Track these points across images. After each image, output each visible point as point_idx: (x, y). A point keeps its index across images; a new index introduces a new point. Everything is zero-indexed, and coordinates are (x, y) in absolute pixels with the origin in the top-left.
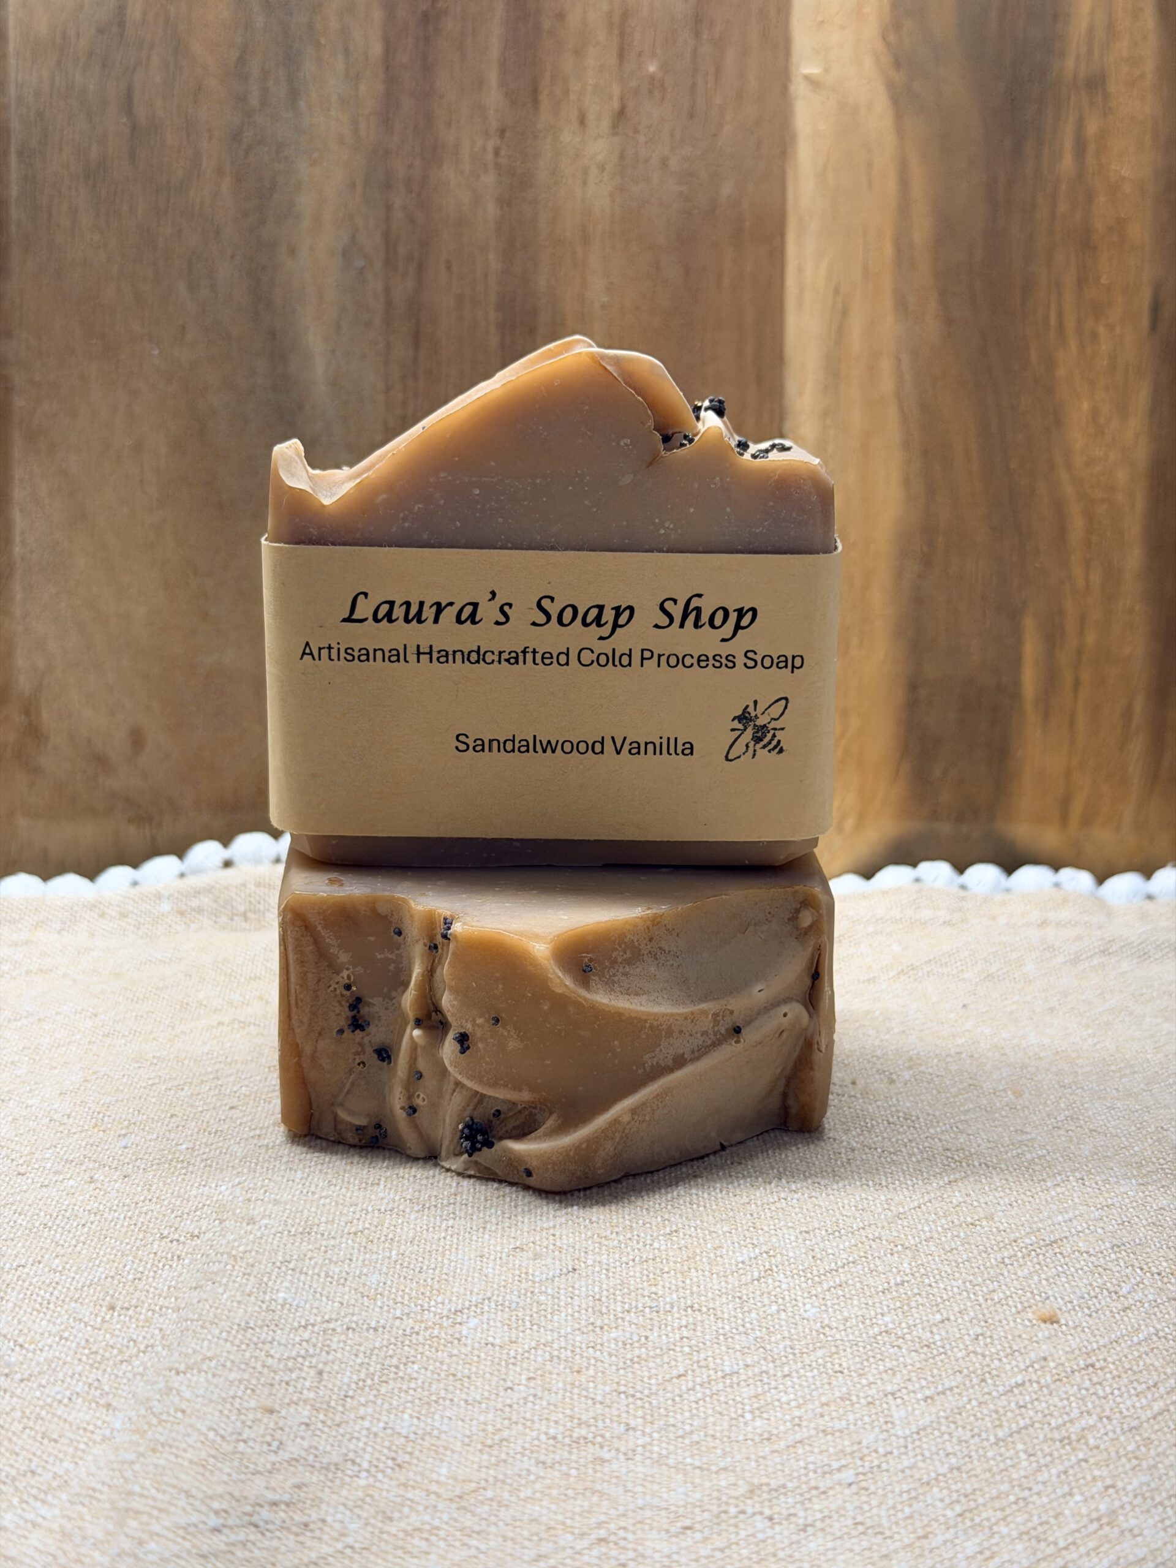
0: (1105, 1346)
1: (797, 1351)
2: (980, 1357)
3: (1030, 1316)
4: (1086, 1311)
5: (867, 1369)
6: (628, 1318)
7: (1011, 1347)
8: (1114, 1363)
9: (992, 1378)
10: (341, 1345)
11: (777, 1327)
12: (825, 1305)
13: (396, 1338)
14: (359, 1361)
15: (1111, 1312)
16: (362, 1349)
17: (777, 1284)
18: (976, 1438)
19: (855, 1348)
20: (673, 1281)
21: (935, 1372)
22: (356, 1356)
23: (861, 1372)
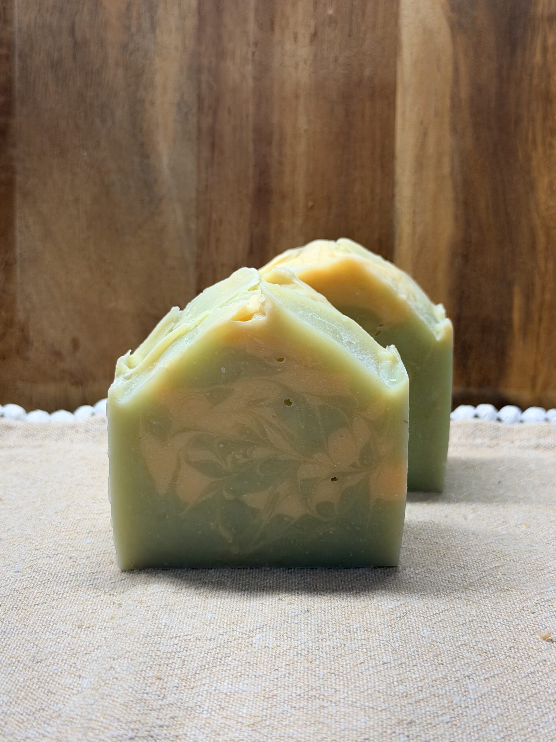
1: (420, 653)
2: (512, 658)
3: (537, 637)
5: (455, 663)
6: (335, 635)
7: (528, 654)
9: (518, 669)
10: (193, 647)
11: (410, 640)
12: (434, 631)
13: (221, 644)
14: (202, 655)
16: (204, 649)
17: (409, 620)
18: (511, 699)
19: (449, 652)
20: (357, 618)
21: (490, 666)
22: (201, 653)
23: (452, 665)
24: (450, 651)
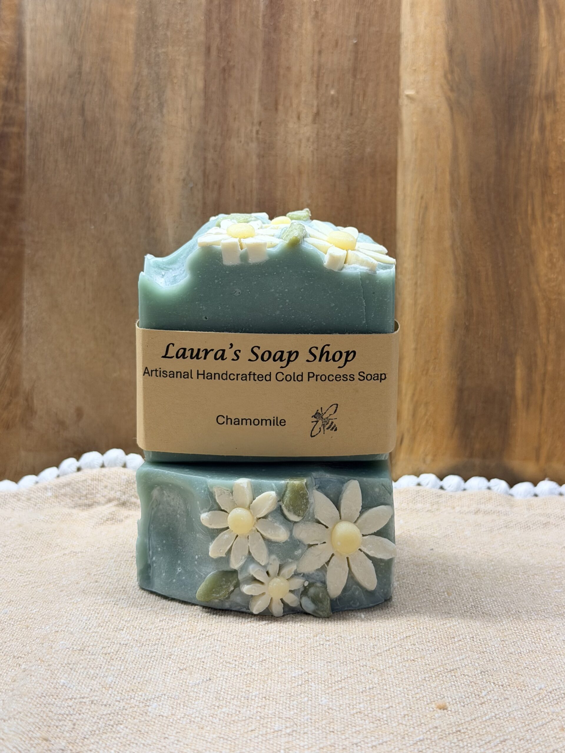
0: (468, 722)
1: (313, 721)
2: (404, 726)
3: (433, 706)
4: (462, 704)
5: (346, 731)
6: (232, 702)
7: (420, 721)
8: (471, 730)
9: (408, 737)
10: (87, 711)
11: (306, 708)
12: (332, 698)
15: (475, 705)
16: (97, 714)
17: (310, 687)
19: (342, 720)
20: (258, 685)
21: (380, 733)
22: (93, 718)
23: (343, 732)
24: (343, 718)
